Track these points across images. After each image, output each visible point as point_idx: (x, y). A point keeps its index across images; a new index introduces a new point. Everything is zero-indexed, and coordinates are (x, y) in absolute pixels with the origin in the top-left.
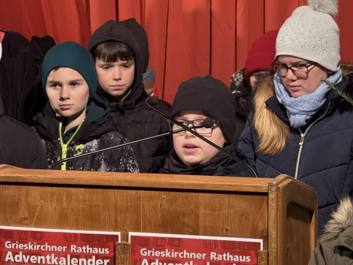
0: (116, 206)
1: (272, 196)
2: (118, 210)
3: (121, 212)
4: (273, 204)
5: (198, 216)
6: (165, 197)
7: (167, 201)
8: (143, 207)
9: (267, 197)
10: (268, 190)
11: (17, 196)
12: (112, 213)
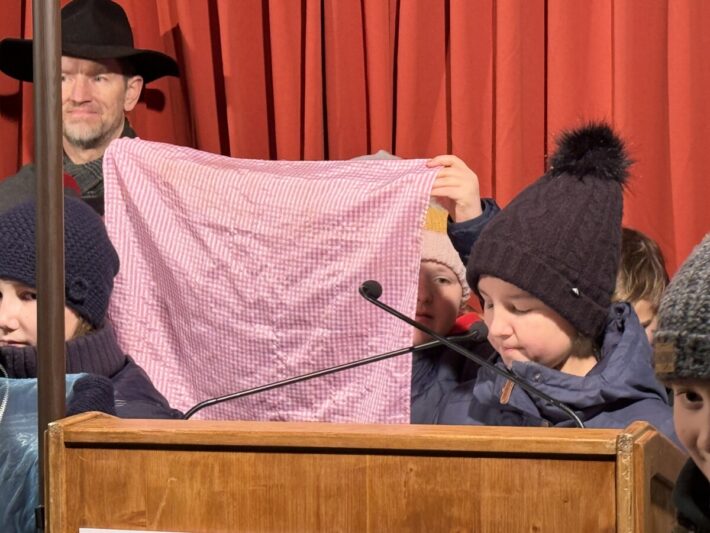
0: (318, 487)
1: (624, 461)
2: (323, 494)
3: (328, 497)
4: (626, 477)
5: (479, 503)
6: (415, 468)
7: (418, 475)
8: (371, 487)
9: (613, 464)
10: (617, 449)
11: (123, 470)
12: (311, 500)
